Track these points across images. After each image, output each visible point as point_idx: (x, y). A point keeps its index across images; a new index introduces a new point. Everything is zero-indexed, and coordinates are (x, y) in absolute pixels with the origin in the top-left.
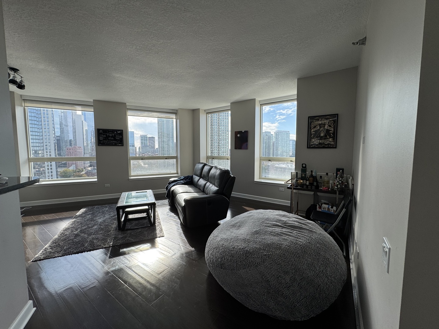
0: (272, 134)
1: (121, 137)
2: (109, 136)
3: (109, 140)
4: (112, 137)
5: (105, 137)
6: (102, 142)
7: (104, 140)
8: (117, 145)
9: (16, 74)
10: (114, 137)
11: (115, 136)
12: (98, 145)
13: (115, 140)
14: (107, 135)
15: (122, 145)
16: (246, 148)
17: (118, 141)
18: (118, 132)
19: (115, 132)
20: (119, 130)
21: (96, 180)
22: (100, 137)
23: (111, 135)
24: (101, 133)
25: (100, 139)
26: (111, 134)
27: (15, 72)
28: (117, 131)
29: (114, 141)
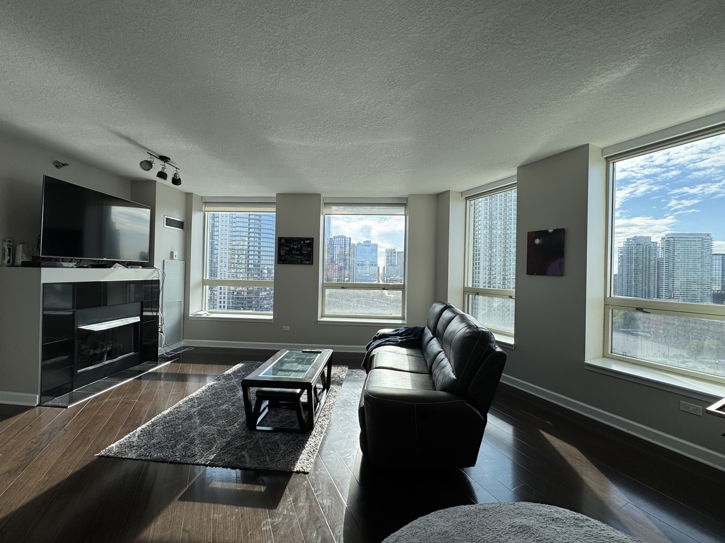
0: (657, 243)
1: (310, 249)
2: (293, 249)
3: (292, 254)
4: (297, 249)
5: (287, 250)
6: (283, 258)
7: (286, 254)
8: (304, 262)
9: (166, 164)
10: (300, 250)
11: (301, 248)
12: (278, 263)
13: (301, 254)
14: (290, 247)
15: (311, 262)
16: (560, 273)
17: (305, 257)
18: (307, 242)
19: (302, 242)
20: (308, 239)
21: (271, 317)
22: (281, 251)
23: (296, 247)
24: (283, 244)
25: (282, 254)
26: (295, 245)
27: (166, 162)
28: (304, 239)
29: (299, 257)
